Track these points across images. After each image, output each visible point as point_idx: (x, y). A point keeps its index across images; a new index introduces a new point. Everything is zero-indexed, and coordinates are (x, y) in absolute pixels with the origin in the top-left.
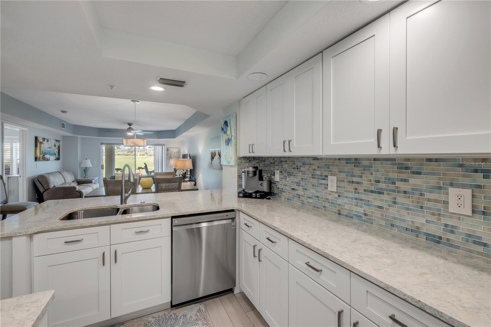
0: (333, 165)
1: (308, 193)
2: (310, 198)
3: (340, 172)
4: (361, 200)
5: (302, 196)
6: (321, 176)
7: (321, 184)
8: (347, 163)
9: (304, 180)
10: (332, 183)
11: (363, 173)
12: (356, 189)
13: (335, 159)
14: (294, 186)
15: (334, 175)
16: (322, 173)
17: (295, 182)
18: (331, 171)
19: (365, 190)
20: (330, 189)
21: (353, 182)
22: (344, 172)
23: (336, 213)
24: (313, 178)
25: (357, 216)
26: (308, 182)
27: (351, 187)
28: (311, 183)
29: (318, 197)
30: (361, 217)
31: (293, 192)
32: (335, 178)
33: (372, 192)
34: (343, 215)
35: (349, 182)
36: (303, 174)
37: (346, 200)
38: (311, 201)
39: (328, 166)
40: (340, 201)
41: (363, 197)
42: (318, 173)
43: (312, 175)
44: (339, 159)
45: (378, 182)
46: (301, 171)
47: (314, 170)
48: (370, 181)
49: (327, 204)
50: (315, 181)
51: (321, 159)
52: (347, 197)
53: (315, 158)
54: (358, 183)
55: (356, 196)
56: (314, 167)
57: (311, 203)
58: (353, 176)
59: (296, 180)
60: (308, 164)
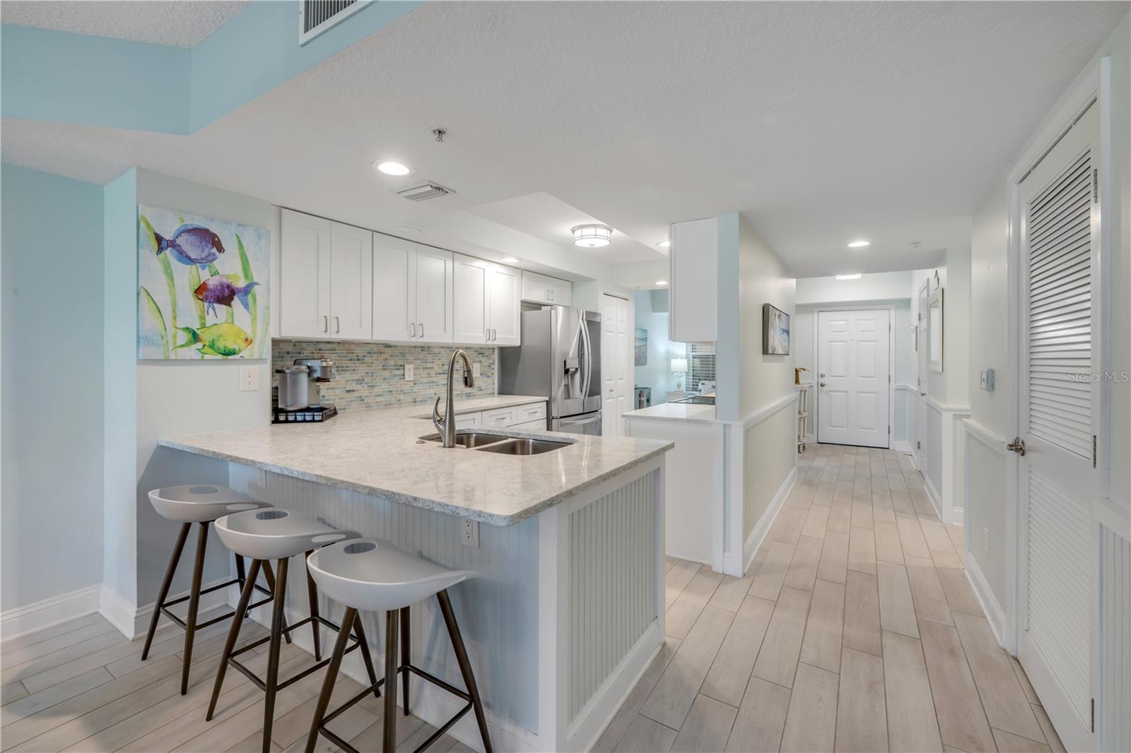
0: (409, 353)
1: (377, 390)
2: (380, 395)
3: (415, 359)
4: (433, 382)
5: (367, 397)
6: (395, 366)
7: (395, 375)
8: (422, 351)
9: (370, 375)
10: (409, 369)
11: (433, 359)
12: (429, 374)
13: (411, 347)
14: (353, 386)
15: (410, 363)
16: (396, 362)
17: (353, 380)
18: (406, 359)
19: (436, 374)
20: (407, 378)
21: (426, 368)
22: (419, 359)
23: (411, 402)
24: (384, 369)
25: (429, 398)
26: (377, 376)
27: (424, 373)
28: (381, 376)
29: (391, 391)
30: (432, 397)
31: (348, 395)
32: (411, 366)
33: (440, 374)
34: (418, 402)
35: (423, 368)
36: (368, 366)
37: (421, 386)
38: (379, 399)
39: (403, 355)
40: (415, 389)
41: (434, 379)
42: (392, 363)
43: (383, 366)
44: (415, 347)
45: (443, 365)
46: (364, 363)
47: (386, 359)
48: (438, 365)
49: (402, 397)
50: (386, 373)
51: (395, 347)
52: (421, 383)
53: (387, 346)
54: (430, 368)
55: (429, 380)
56: (385, 356)
57: (382, 402)
58: (426, 362)
59: (356, 377)
60: (377, 353)
